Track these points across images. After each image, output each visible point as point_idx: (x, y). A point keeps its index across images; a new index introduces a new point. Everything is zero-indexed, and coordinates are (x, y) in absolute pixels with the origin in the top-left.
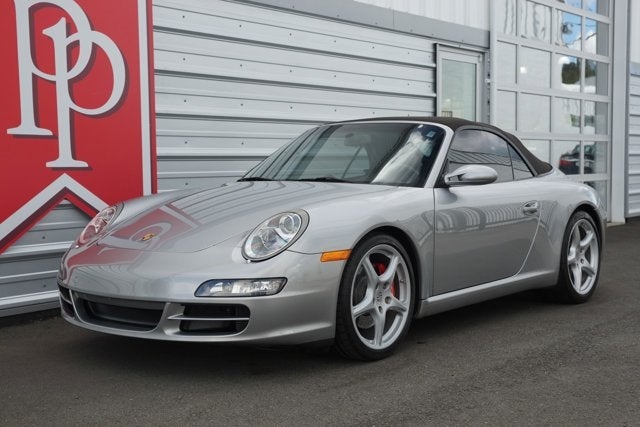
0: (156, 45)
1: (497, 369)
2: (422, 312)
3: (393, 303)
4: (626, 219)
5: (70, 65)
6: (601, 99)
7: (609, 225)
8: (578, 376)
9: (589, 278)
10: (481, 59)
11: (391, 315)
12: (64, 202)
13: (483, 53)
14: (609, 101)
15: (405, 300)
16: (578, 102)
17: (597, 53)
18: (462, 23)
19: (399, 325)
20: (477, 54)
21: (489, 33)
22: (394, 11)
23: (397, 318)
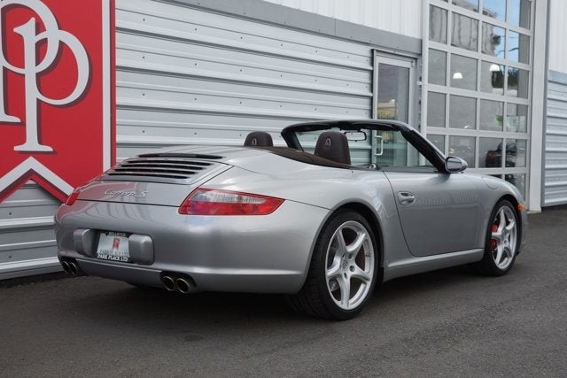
0: (118, 44)
4: (543, 208)
6: (521, 101)
7: (528, 212)
8: (478, 348)
10: (414, 64)
12: (30, 182)
13: (416, 59)
14: (529, 104)
16: (501, 104)
17: (519, 61)
18: (397, 32)
20: (410, 60)
21: (421, 41)
22: (335, 20)
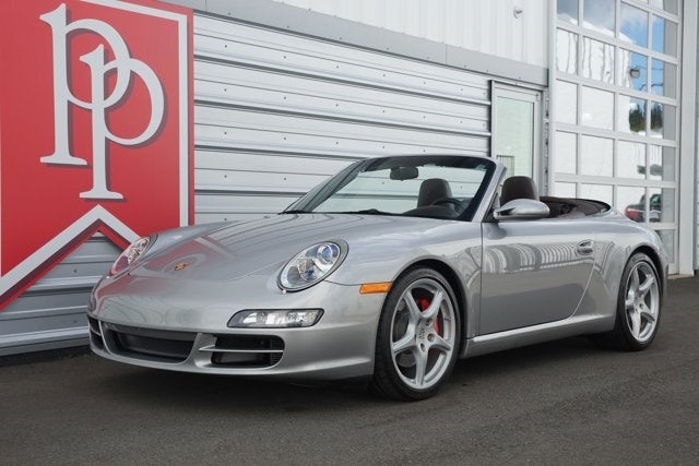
1: (544, 411)
2: (467, 351)
3: (436, 340)
4: (695, 272)
5: (107, 93)
6: (668, 143)
9: (649, 325)
10: (539, 98)
11: (434, 353)
12: (98, 234)
13: (541, 92)
14: (677, 146)
15: (449, 338)
17: (664, 95)
18: (519, 60)
19: (443, 363)
20: (536, 93)
21: (548, 70)
22: (447, 45)
23: (441, 357)
